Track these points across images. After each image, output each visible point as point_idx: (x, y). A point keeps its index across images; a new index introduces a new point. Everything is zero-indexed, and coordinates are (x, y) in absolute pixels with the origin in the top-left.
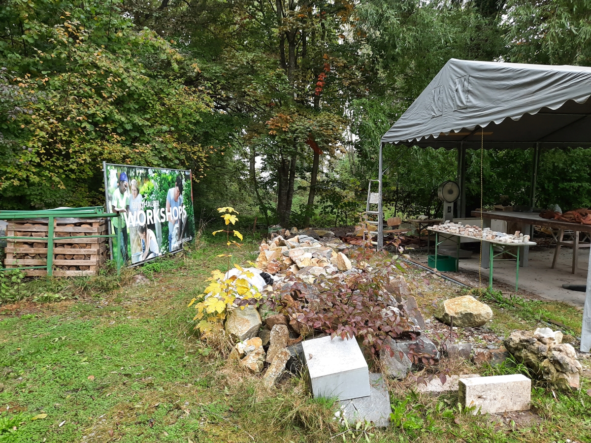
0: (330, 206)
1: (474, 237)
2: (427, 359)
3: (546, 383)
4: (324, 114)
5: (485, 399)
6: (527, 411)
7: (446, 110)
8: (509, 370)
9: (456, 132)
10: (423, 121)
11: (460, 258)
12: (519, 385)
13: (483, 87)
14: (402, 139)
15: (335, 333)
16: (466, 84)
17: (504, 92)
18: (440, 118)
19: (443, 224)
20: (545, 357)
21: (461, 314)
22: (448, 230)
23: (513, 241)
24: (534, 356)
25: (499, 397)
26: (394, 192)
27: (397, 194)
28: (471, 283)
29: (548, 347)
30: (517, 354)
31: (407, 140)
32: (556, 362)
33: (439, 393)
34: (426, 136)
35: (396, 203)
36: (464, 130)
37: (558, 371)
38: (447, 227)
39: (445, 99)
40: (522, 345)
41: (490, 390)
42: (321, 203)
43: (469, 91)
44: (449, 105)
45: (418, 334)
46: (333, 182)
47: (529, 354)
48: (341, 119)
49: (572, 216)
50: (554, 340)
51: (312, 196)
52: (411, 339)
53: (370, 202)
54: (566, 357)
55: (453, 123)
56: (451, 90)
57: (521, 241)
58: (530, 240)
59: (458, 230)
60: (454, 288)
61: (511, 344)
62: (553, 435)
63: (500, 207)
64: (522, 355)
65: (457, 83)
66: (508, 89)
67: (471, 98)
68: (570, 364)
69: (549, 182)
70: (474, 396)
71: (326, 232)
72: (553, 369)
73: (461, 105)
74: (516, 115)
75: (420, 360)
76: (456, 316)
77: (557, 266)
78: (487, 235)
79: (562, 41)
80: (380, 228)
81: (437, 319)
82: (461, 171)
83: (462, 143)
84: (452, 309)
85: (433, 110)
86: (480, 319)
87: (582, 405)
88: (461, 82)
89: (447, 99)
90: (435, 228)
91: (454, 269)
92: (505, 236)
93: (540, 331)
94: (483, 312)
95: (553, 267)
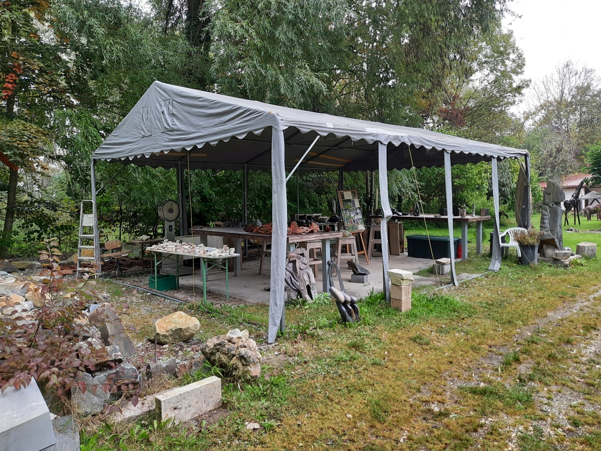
0: (36, 231)
1: (189, 254)
2: (127, 385)
3: (234, 379)
4: (17, 123)
5: (180, 409)
6: (218, 408)
7: (155, 131)
8: (204, 375)
9: (165, 153)
10: (134, 140)
11: (180, 276)
12: (211, 386)
13: (185, 112)
14: (115, 156)
15: (8, 384)
16: (170, 107)
17: (202, 119)
18: (150, 138)
19: (162, 243)
20: (234, 356)
21: (172, 331)
22: (166, 249)
23: (221, 254)
24: (226, 357)
25: (193, 403)
26: (118, 212)
27: (121, 215)
28: (189, 299)
29: (237, 346)
30: (213, 358)
31: (120, 158)
32: (242, 358)
33: (138, 416)
34: (139, 155)
35: (121, 225)
36: (172, 151)
37: (243, 365)
38: (165, 246)
39: (153, 119)
40: (216, 349)
41: (185, 398)
42: (23, 227)
43: (173, 115)
44: (158, 126)
45: (120, 361)
46: (39, 202)
47: (222, 356)
48: (41, 129)
49: (266, 229)
50: (242, 338)
51: (10, 220)
52: (111, 368)
53: (84, 225)
54: (249, 351)
55: (162, 144)
56: (158, 111)
57: (228, 254)
58: (235, 252)
59: (175, 248)
60: (172, 306)
61: (207, 350)
62: (236, 422)
63: (220, 223)
64: (216, 358)
65: (163, 105)
66: (206, 117)
67: (176, 122)
68: (252, 357)
69: (259, 199)
70: (170, 409)
71: (30, 263)
72: (240, 365)
73: (168, 127)
74: (213, 140)
75: (119, 388)
76: (167, 334)
77: (263, 272)
78: (200, 251)
79: (256, 80)
80: (97, 253)
81: (150, 340)
82: (180, 190)
83: (179, 163)
84: (163, 328)
85: (143, 130)
86: (189, 332)
87: (260, 389)
88: (165, 105)
89: (155, 120)
90: (154, 248)
91: (176, 287)
92: (214, 250)
93: (231, 333)
94: (191, 325)
95: (260, 274)
